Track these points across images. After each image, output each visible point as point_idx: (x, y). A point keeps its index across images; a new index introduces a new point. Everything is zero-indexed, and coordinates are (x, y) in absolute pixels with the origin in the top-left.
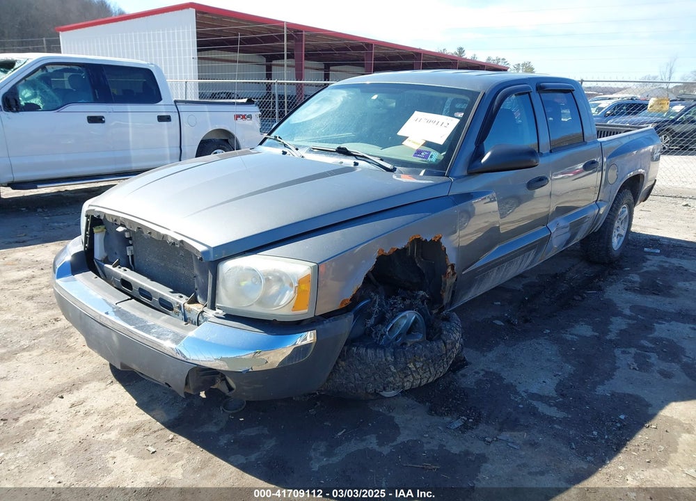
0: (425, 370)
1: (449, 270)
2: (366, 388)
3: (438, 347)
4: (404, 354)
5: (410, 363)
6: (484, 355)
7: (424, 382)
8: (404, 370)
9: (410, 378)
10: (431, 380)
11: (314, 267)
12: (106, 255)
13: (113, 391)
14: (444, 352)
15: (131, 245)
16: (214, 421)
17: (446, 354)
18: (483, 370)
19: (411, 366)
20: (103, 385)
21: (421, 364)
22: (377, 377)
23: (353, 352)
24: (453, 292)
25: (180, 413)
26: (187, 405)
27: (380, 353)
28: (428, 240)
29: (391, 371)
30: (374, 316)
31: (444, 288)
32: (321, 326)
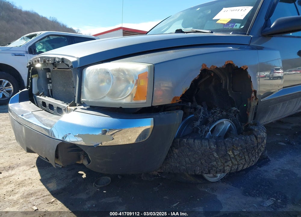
0: (241, 157)
1: (253, 95)
2: (194, 170)
3: (251, 140)
4: (225, 144)
5: (229, 151)
6: (277, 160)
7: (240, 169)
8: (225, 156)
9: (230, 163)
10: (245, 167)
11: (150, 66)
12: (38, 91)
13: (31, 171)
14: (256, 145)
15: (51, 83)
16: (87, 192)
17: (257, 146)
18: (279, 168)
19: (230, 153)
20: (28, 168)
21: (238, 152)
22: (203, 162)
23: (184, 142)
24: (255, 114)
25: (66, 185)
26: (72, 181)
27: (206, 143)
28: (239, 67)
29: (214, 157)
30: (200, 120)
31: (249, 109)
32: (157, 116)
